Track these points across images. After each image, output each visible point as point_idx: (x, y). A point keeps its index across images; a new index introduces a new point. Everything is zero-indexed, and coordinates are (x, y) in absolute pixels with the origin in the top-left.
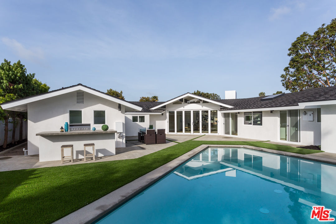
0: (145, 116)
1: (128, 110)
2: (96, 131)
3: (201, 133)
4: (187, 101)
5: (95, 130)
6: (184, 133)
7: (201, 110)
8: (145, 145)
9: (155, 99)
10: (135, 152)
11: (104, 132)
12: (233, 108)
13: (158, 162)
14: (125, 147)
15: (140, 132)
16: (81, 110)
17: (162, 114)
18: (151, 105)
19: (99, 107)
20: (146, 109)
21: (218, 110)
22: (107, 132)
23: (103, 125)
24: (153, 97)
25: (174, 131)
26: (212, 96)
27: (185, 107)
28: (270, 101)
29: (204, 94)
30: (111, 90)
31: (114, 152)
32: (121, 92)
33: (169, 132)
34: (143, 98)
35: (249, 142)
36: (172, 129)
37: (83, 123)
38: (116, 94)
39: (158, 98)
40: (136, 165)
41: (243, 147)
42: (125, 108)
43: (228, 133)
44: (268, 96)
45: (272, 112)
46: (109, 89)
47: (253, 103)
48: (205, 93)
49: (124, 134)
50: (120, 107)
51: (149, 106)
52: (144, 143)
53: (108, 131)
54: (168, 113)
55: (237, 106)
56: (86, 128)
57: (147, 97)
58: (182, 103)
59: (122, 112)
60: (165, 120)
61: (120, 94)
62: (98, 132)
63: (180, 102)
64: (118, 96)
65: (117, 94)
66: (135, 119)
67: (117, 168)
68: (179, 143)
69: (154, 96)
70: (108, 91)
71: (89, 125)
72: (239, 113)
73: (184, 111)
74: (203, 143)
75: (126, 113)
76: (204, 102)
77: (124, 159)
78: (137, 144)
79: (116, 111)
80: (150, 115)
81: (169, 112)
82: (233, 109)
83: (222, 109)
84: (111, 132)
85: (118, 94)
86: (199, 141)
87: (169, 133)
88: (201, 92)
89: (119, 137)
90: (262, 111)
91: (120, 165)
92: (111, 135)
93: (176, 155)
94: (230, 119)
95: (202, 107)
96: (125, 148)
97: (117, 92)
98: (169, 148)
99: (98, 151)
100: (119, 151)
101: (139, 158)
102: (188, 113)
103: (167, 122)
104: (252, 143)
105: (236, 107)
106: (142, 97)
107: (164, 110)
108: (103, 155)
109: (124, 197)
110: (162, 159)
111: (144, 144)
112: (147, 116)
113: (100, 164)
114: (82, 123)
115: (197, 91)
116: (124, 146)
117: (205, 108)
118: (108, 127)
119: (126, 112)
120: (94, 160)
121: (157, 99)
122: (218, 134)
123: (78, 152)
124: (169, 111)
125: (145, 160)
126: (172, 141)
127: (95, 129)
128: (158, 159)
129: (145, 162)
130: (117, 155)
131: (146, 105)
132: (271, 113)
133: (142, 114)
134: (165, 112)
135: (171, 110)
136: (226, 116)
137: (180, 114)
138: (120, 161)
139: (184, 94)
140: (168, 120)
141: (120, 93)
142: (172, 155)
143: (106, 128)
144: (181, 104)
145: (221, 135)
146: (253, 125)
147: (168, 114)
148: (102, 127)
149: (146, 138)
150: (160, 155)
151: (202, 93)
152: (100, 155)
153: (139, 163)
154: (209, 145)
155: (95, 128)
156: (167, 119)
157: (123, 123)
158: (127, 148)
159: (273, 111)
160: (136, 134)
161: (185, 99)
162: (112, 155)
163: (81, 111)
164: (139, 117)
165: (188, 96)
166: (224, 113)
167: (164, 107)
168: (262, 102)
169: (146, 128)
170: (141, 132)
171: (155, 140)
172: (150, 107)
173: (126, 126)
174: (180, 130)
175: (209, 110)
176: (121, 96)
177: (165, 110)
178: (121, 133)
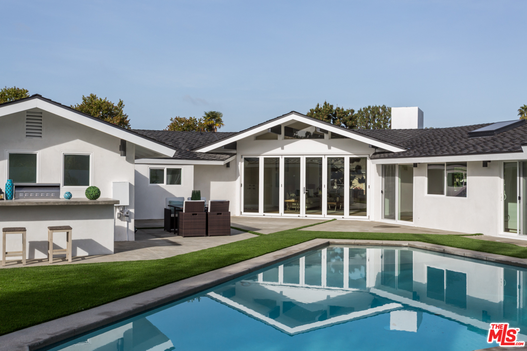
0: (183, 168)
1: (142, 153)
2: (71, 200)
3: (324, 215)
4: (291, 132)
5: (69, 198)
6: (281, 214)
7: (327, 157)
8: (181, 237)
9: (213, 121)
10: (157, 250)
11: (92, 202)
12: (403, 152)
13: (206, 264)
14: (134, 240)
15: (168, 208)
16: (34, 152)
17: (228, 165)
18: (200, 139)
19: (77, 147)
20: (186, 152)
21: (367, 156)
22: (98, 202)
23: (88, 188)
24: (208, 116)
25: (256, 210)
26: (379, 113)
27: (285, 147)
28: (488, 138)
29: (342, 113)
30: (93, 97)
31: (111, 248)
32: (121, 104)
33: (245, 211)
34: (180, 120)
35: (429, 235)
36: (251, 204)
37: (39, 180)
38: (106, 110)
39: (223, 119)
40: (159, 268)
41: (407, 244)
42: (136, 150)
43: (392, 216)
44: (488, 125)
45: (485, 164)
46: (87, 95)
47: (451, 140)
48: (345, 110)
49: (132, 211)
50: (123, 147)
51: (192, 143)
52: (177, 233)
53: (98, 200)
54: (243, 163)
55: (412, 148)
56: (51, 193)
57: (188, 118)
58: (279, 136)
59: (127, 160)
60: (235, 179)
61: (116, 108)
62: (79, 202)
63: (274, 134)
64: (112, 115)
65: (108, 110)
66: (156, 176)
67: (122, 271)
68: (261, 235)
69: (212, 113)
70: (84, 99)
71: (58, 187)
72: (415, 165)
73: (284, 157)
74: (317, 235)
75: (136, 161)
76: (334, 136)
77: (134, 260)
78: (162, 235)
79: (115, 158)
80: (195, 166)
81: (246, 159)
82: (402, 155)
83: (378, 155)
84: (107, 203)
85: (111, 110)
86: (310, 232)
87: (243, 213)
88: (334, 108)
89: (121, 218)
90: (466, 162)
91: (126, 268)
92: (105, 209)
93: (247, 255)
94: (397, 180)
95: (329, 148)
96: (132, 242)
97: (108, 104)
98: (235, 243)
99: (76, 244)
100: (120, 247)
101: (167, 259)
102: (292, 164)
103: (239, 185)
104: (432, 238)
105: (409, 150)
106: (176, 118)
107: (232, 155)
108: (86, 254)
109: (142, 304)
110: (214, 261)
111: (178, 235)
112: (187, 171)
113: (84, 267)
114: (37, 182)
115: (325, 103)
116: (132, 238)
117: (336, 152)
118: (99, 192)
119: (137, 158)
120: (70, 260)
121: (219, 121)
122: (366, 217)
123: (34, 245)
124: (244, 157)
125: (179, 262)
126: (246, 231)
127: (71, 196)
128: (206, 260)
129: (178, 265)
130: (117, 254)
131: (187, 141)
132: (483, 166)
133: (175, 164)
134: (236, 159)
135: (251, 153)
136: (387, 172)
137: (272, 164)
138: (125, 263)
139: (284, 116)
140: (241, 179)
141: (116, 105)
142: (237, 255)
143: (95, 194)
144: (277, 139)
145: (376, 221)
146: (448, 195)
147: (241, 166)
148: (87, 191)
149: (184, 221)
150: (211, 255)
151: (338, 109)
152: (81, 252)
153: (166, 266)
154: (331, 240)
155: (69, 193)
156: (239, 178)
157: (130, 185)
158: (138, 242)
159: (490, 161)
160: (159, 215)
161: (286, 128)
162: (107, 254)
163: (35, 155)
164: (168, 170)
165: (293, 120)
166: (382, 165)
167: (233, 146)
168: (471, 141)
169: (183, 199)
170: (172, 209)
171: (205, 227)
172: (196, 145)
173: (137, 190)
174: (272, 207)
175: (347, 155)
176: (121, 115)
177: (235, 154)
178: (124, 207)
